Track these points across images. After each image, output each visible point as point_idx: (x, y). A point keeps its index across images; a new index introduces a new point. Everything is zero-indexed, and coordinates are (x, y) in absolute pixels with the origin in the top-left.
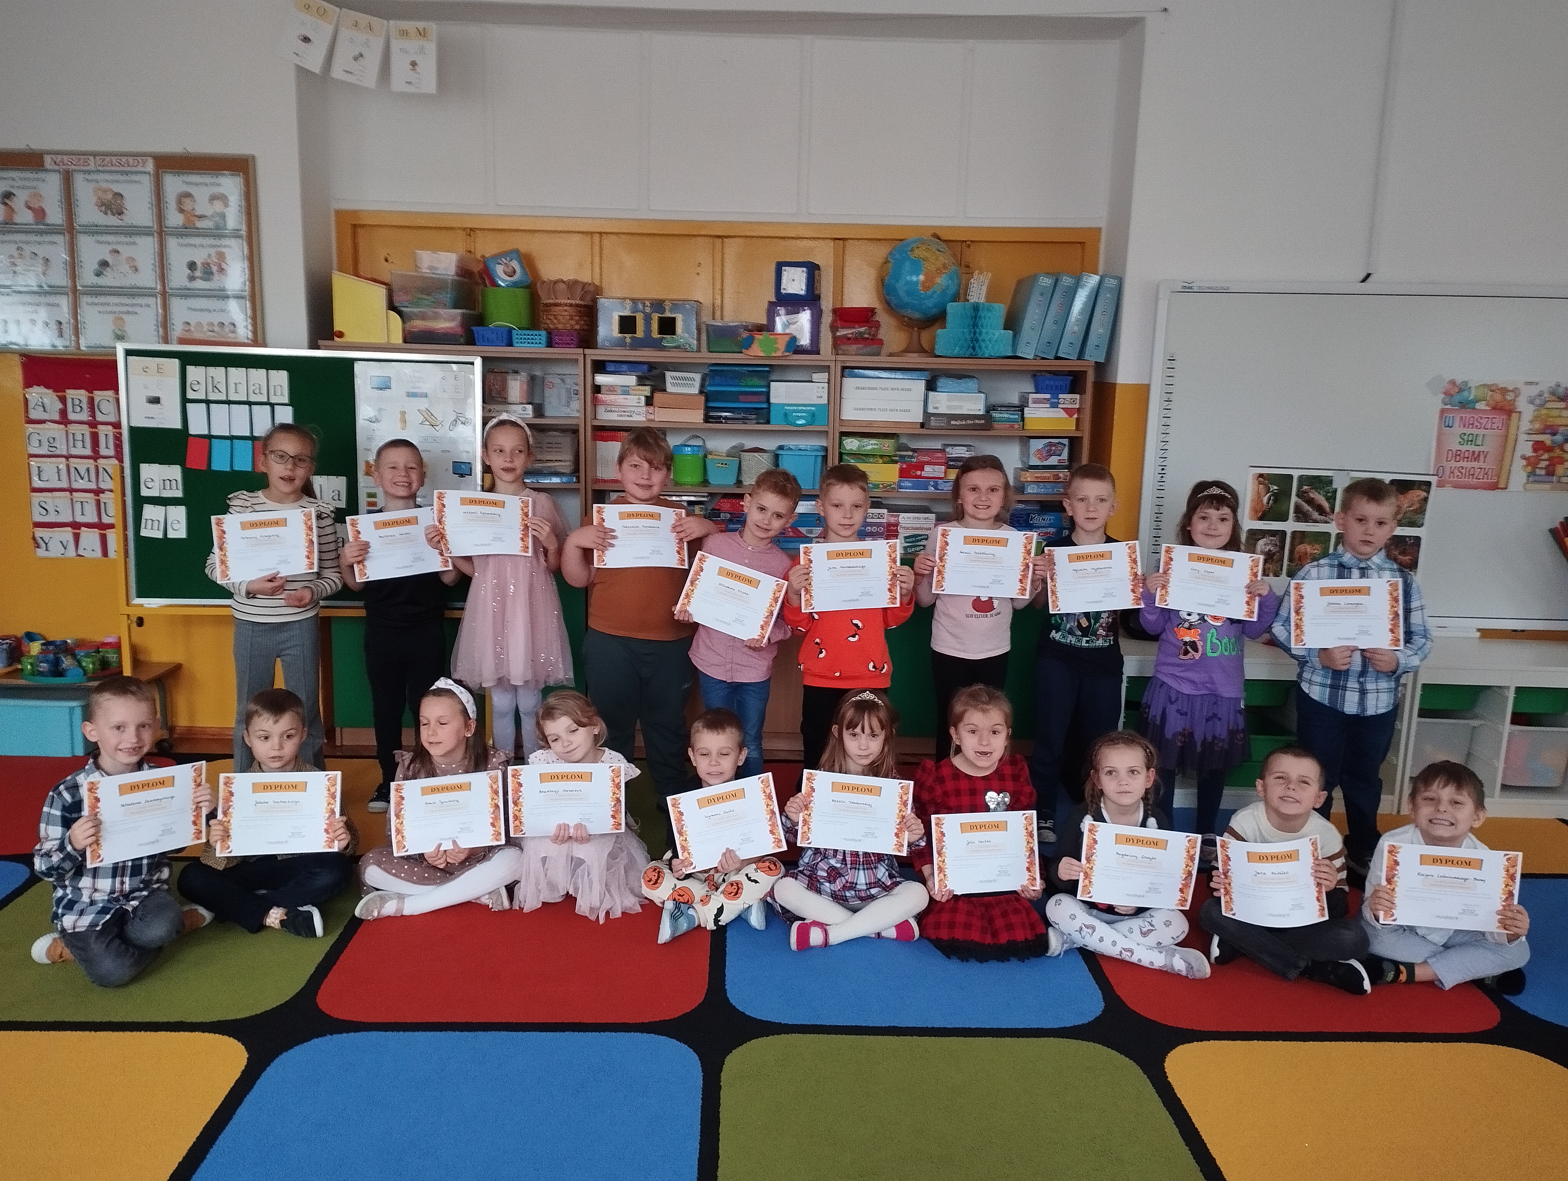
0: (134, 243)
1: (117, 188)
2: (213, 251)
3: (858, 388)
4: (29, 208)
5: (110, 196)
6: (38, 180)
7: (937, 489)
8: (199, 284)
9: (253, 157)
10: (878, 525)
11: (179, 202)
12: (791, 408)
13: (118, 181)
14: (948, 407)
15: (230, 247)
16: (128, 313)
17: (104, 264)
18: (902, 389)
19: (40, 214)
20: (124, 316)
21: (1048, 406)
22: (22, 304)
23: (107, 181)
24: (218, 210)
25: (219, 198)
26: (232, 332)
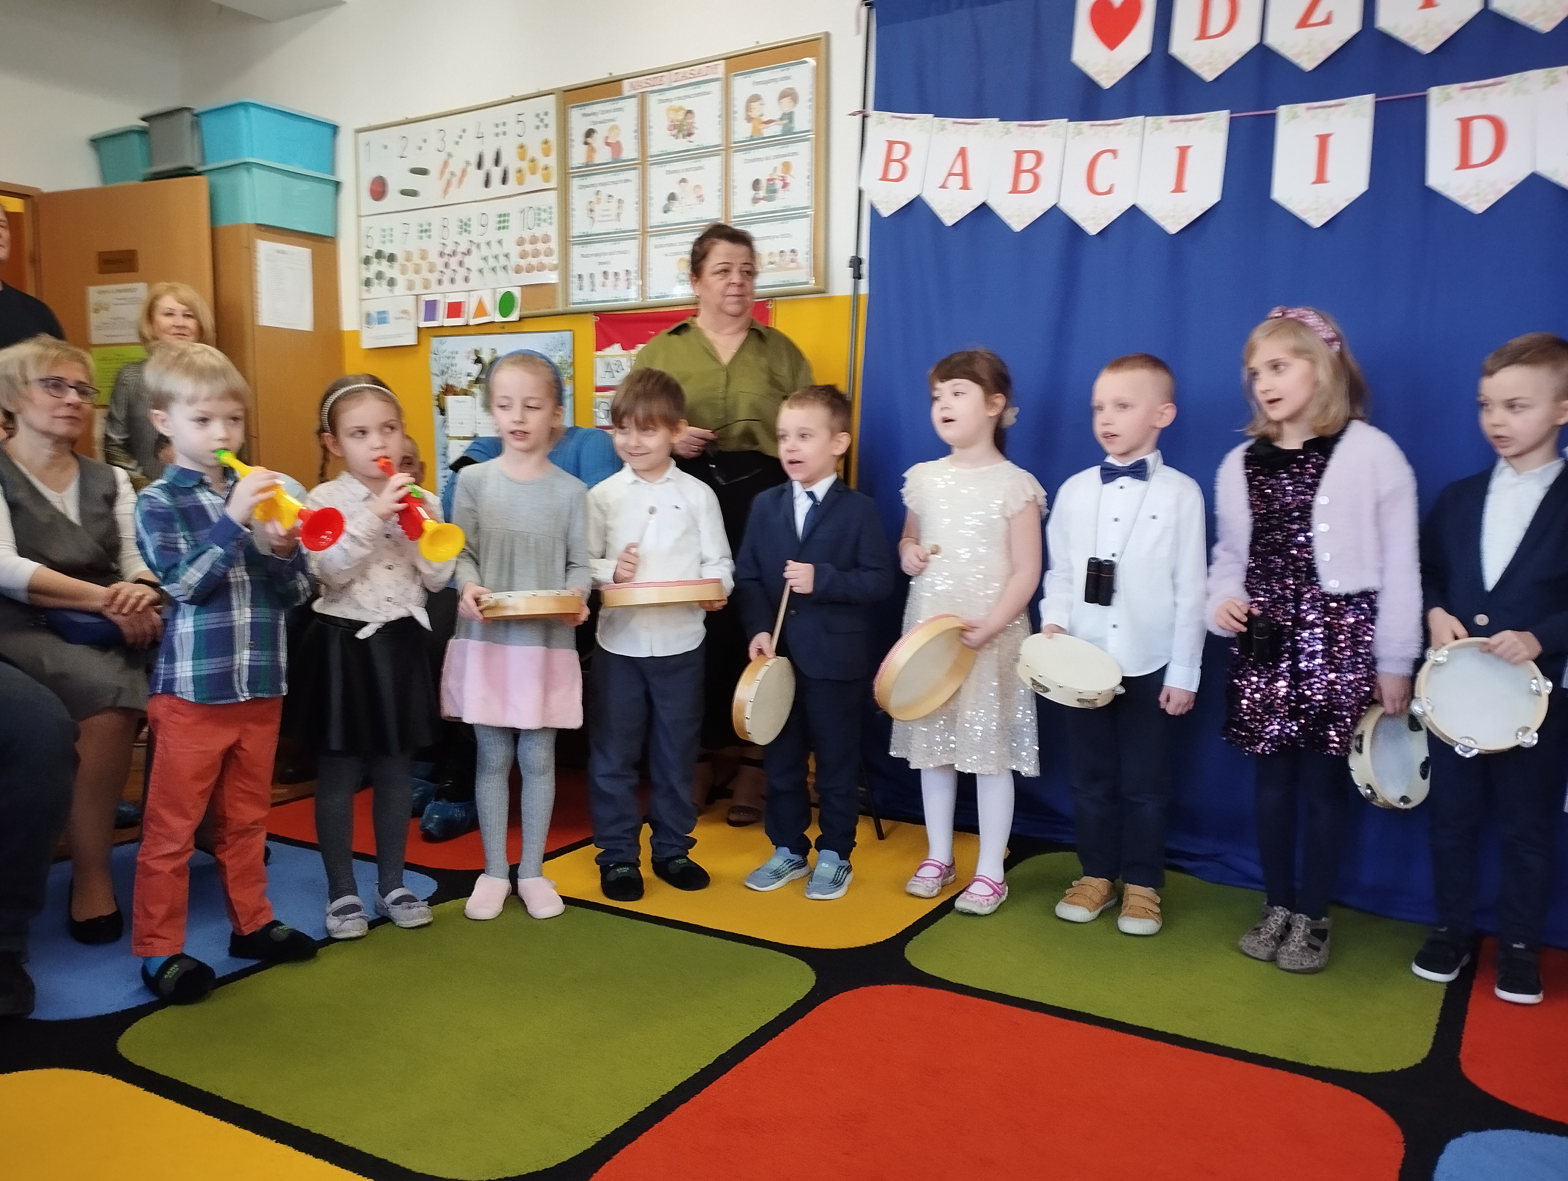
0: (700, 168)
1: (688, 105)
2: (778, 163)
4: (608, 144)
5: (681, 116)
6: (617, 109)
9: (829, 33)
11: (748, 109)
13: (689, 96)
15: (796, 153)
19: (616, 147)
22: (596, 255)
23: (679, 98)
24: (787, 110)
25: (789, 95)
26: (793, 261)
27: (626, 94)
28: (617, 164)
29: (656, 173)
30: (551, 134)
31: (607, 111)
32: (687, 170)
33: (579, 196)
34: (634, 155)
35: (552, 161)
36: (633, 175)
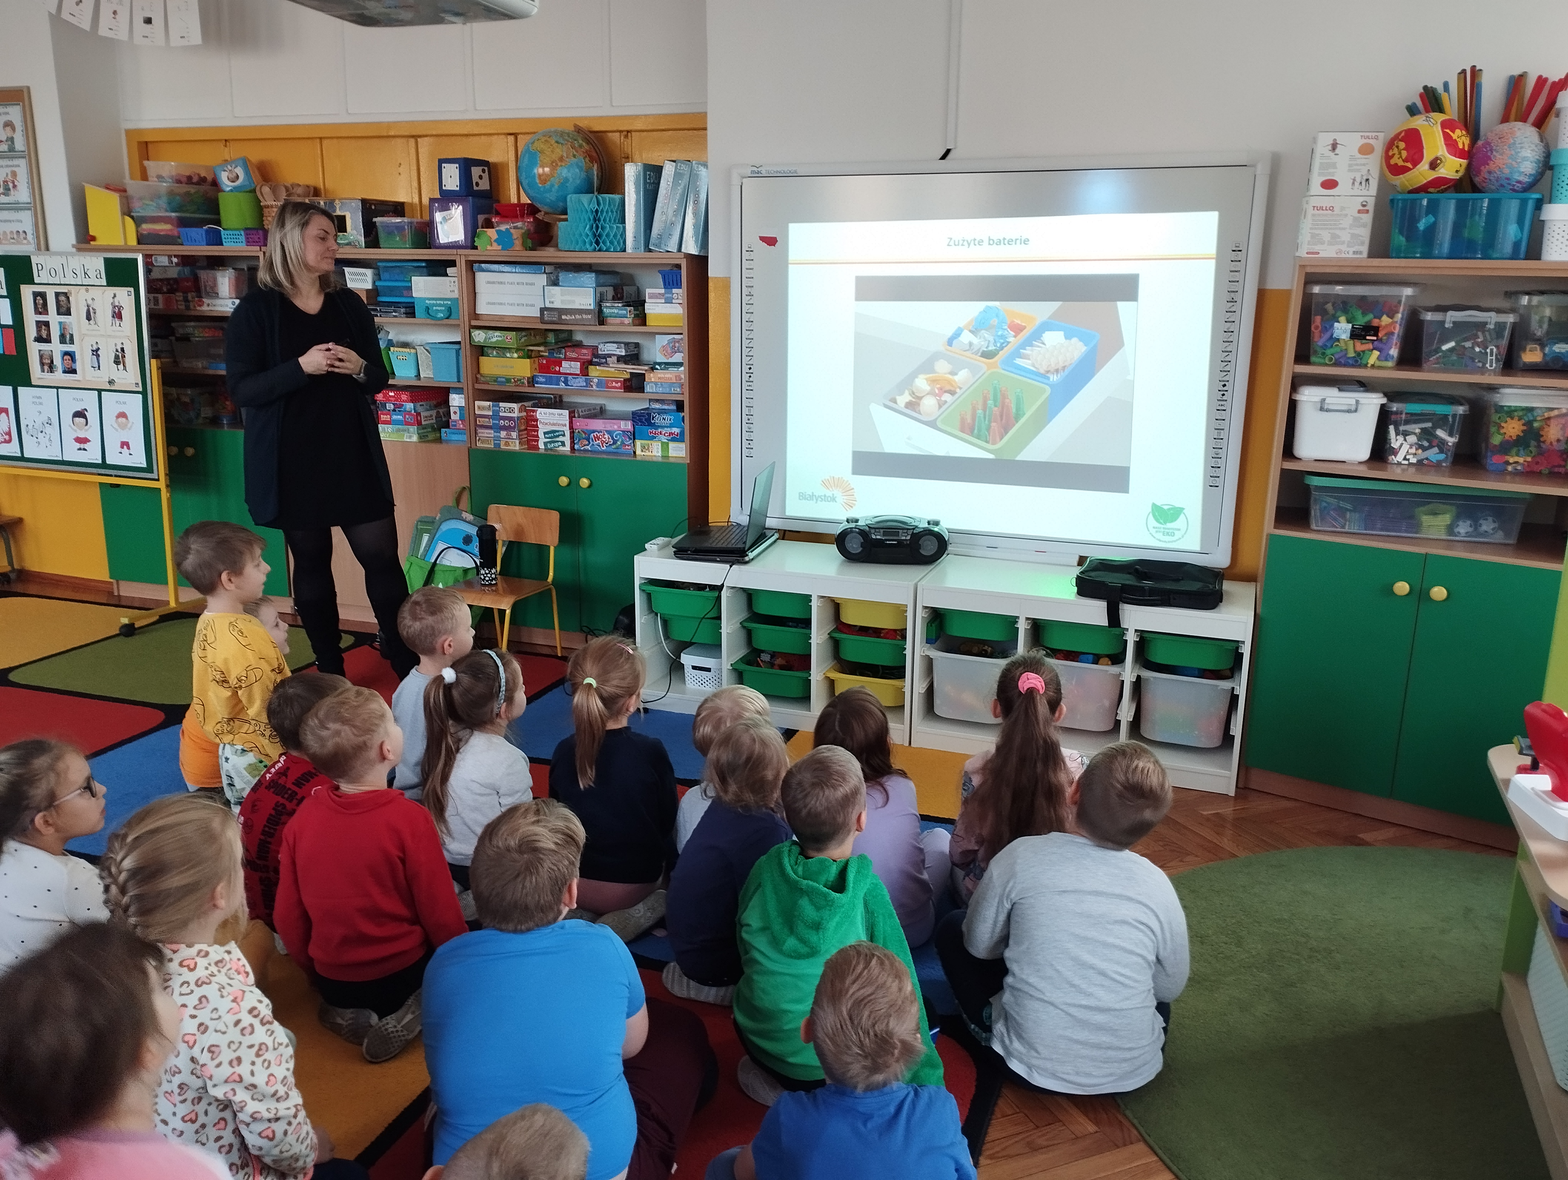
2: (8, 170)
3: (489, 282)
7: (567, 385)
8: (4, 199)
9: (28, 88)
10: (510, 419)
12: (431, 302)
14: (562, 302)
15: (19, 166)
18: (527, 284)
21: (663, 301)
24: (9, 135)
25: (9, 124)
26: (25, 239)
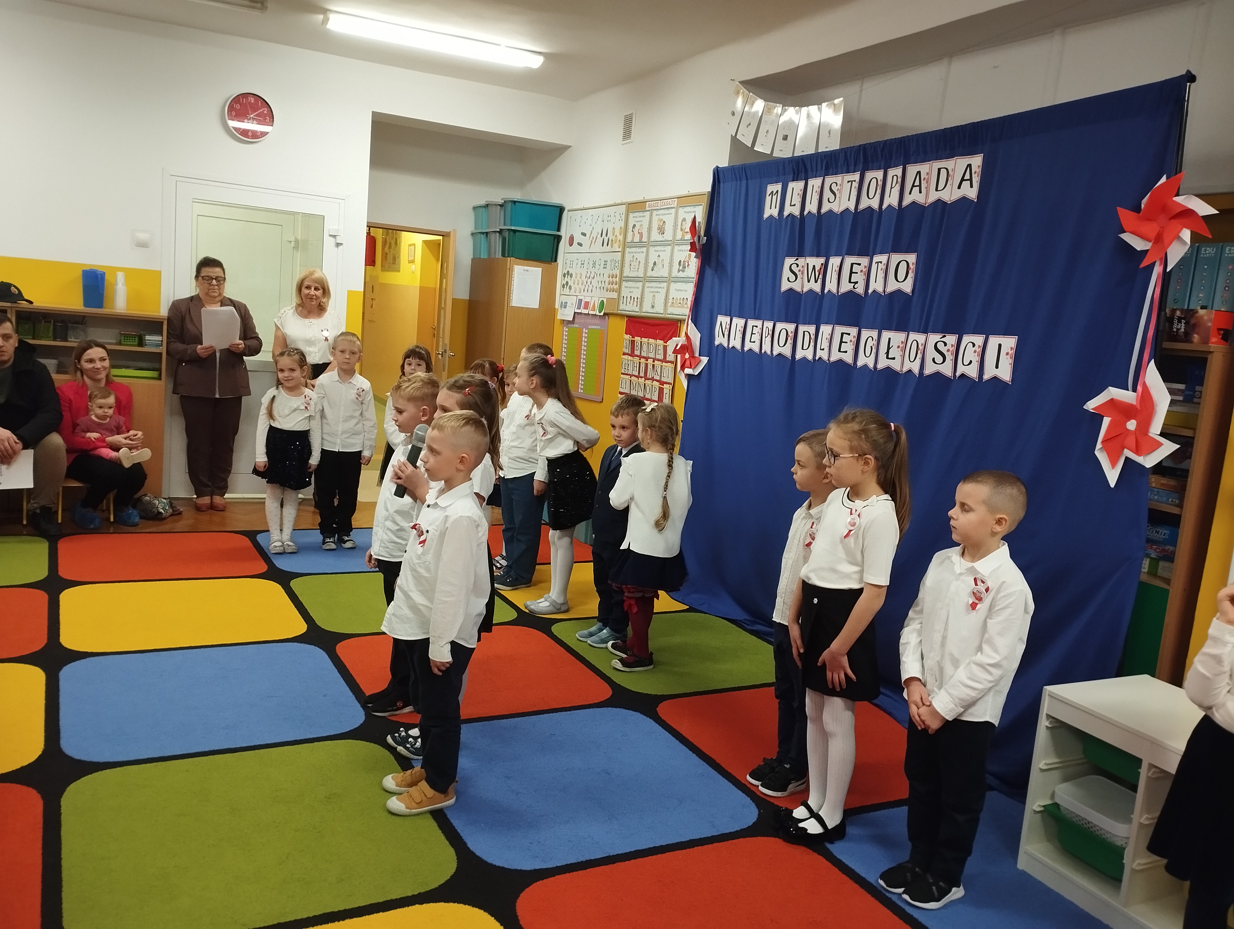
0: (664, 251)
1: (665, 218)
4: (639, 233)
5: (662, 223)
6: (644, 216)
8: (681, 274)
11: (682, 225)
13: (665, 214)
16: (657, 292)
17: (655, 264)
19: (641, 234)
20: (656, 294)
22: (630, 287)
23: (662, 215)
26: (686, 304)
27: (647, 209)
28: (640, 244)
29: (652, 249)
30: (622, 224)
31: (640, 217)
32: (661, 251)
33: (628, 257)
34: (646, 240)
35: (621, 237)
36: (644, 249)
